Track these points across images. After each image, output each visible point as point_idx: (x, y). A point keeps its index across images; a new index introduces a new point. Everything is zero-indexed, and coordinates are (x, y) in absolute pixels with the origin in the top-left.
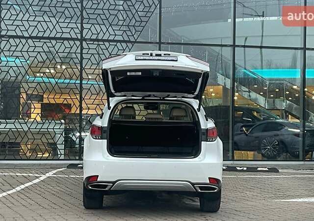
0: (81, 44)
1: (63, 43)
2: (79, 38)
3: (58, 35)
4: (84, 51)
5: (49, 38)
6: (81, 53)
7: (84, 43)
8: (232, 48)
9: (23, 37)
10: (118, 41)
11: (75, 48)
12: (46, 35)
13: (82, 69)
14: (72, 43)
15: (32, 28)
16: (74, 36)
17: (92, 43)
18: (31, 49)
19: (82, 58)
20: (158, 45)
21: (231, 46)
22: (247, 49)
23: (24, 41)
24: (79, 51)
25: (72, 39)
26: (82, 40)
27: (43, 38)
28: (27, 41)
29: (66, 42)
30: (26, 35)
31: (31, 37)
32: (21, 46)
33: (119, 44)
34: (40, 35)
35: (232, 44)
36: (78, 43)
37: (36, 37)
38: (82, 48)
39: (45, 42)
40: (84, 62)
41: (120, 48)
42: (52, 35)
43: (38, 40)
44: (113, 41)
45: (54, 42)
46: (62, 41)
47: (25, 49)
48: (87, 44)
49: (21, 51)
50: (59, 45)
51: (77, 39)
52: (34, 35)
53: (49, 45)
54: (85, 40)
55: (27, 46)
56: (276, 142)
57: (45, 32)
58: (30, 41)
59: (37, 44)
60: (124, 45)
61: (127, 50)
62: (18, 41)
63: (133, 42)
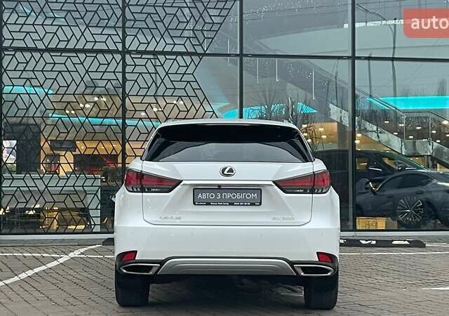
0: (123, 59)
1: (96, 57)
2: (120, 49)
3: (89, 46)
4: (128, 69)
5: (74, 50)
6: (124, 73)
7: (127, 56)
8: (350, 61)
9: (36, 50)
10: (178, 54)
11: (114, 64)
12: (71, 46)
13: (125, 95)
14: (109, 57)
15: (49, 37)
16: (112, 47)
17: (140, 56)
18: (49, 67)
19: (125, 80)
20: (238, 58)
21: (348, 58)
22: (372, 62)
24: (120, 68)
25: (109, 51)
26: (125, 52)
27: (65, 50)
28: (42, 55)
29: (100, 56)
30: (40, 46)
31: (48, 50)
32: (33, 63)
33: (179, 58)
34: (62, 45)
35: (351, 55)
36: (118, 57)
37: (56, 50)
38: (125, 65)
39: (69, 57)
40: (128, 85)
41: (182, 63)
42: (80, 46)
43: (59, 54)
44: (171, 53)
45: (82, 56)
46: (95, 55)
47: (39, 67)
48: (132, 58)
49: (33, 71)
50: (89, 60)
51: (117, 51)
52: (52, 45)
53: (76, 60)
54: (130, 52)
55: (42, 63)
56: (419, 203)
57: (68, 41)
58: (46, 55)
59: (57, 60)
60: (188, 59)
61: (192, 66)
62: (28, 55)
63: (201, 54)
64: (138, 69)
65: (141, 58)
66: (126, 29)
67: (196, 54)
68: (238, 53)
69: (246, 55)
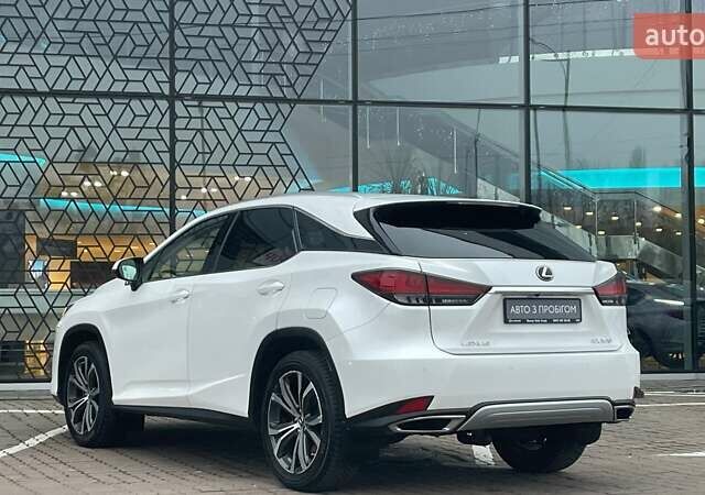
0: (172, 108)
1: (128, 104)
2: (167, 92)
3: (118, 88)
4: (179, 123)
5: (95, 94)
6: (172, 129)
7: (178, 104)
8: (523, 112)
9: (34, 92)
10: (256, 100)
11: (156, 117)
12: (89, 87)
13: (174, 164)
14: (149, 104)
15: (54, 73)
16: (154, 89)
17: (197, 103)
18: (54, 120)
19: (174, 139)
20: (350, 108)
21: (519, 107)
22: (569, 114)
23: (36, 102)
24: (166, 122)
25: (149, 96)
26: (174, 97)
28: (43, 101)
29: (135, 104)
30: (42, 87)
31: (53, 93)
32: (29, 113)
33: (259, 107)
34: (75, 86)
35: (523, 102)
36: (163, 104)
37: (65, 93)
38: (174, 117)
39: (87, 104)
40: (179, 149)
42: (103, 88)
43: (71, 100)
44: (246, 99)
45: (107, 103)
46: (127, 101)
47: (40, 120)
48: (186, 107)
49: (30, 126)
50: (118, 109)
51: (162, 96)
52: (60, 86)
53: (97, 109)
54: (181, 97)
55: (43, 113)
57: (85, 79)
58: (51, 102)
59: (68, 108)
60: (272, 107)
61: (279, 120)
62: (21, 101)
63: (293, 100)
64: (194, 124)
65: (199, 106)
66: (176, 62)
67: (285, 100)
68: (350, 98)
69: (363, 103)
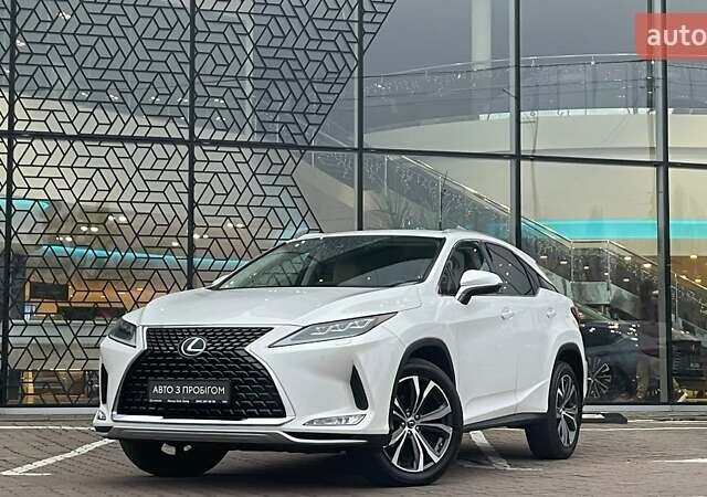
0: (191, 152)
1: (150, 148)
2: (187, 138)
3: (141, 133)
4: (198, 167)
5: (120, 138)
6: (191, 171)
7: (197, 150)
8: (514, 162)
9: (63, 136)
11: (176, 159)
12: (114, 132)
13: (192, 204)
14: (170, 148)
15: (82, 118)
16: (175, 134)
17: (214, 148)
18: (81, 162)
19: (192, 182)
20: (356, 155)
21: (510, 157)
23: (65, 144)
24: (186, 166)
25: (171, 141)
26: (193, 142)
27: (106, 138)
28: (72, 144)
29: (157, 148)
30: (70, 131)
31: (81, 137)
32: (58, 155)
33: (272, 153)
34: (101, 131)
35: (514, 153)
36: (184, 149)
37: (92, 137)
38: (193, 161)
39: (112, 147)
40: (198, 189)
41: (276, 159)
42: (128, 132)
43: (97, 143)
44: (260, 145)
45: (131, 147)
46: (149, 145)
47: (68, 161)
48: (204, 151)
49: (58, 167)
50: (141, 152)
51: (182, 141)
52: (87, 131)
53: (122, 152)
54: (200, 143)
55: (71, 155)
56: (605, 368)
57: (111, 124)
58: (78, 145)
59: (94, 151)
60: (284, 153)
61: (290, 165)
62: (51, 144)
63: (303, 147)
64: (212, 167)
65: (216, 151)
66: (196, 110)
67: (296, 147)
68: (356, 146)
69: (368, 150)
